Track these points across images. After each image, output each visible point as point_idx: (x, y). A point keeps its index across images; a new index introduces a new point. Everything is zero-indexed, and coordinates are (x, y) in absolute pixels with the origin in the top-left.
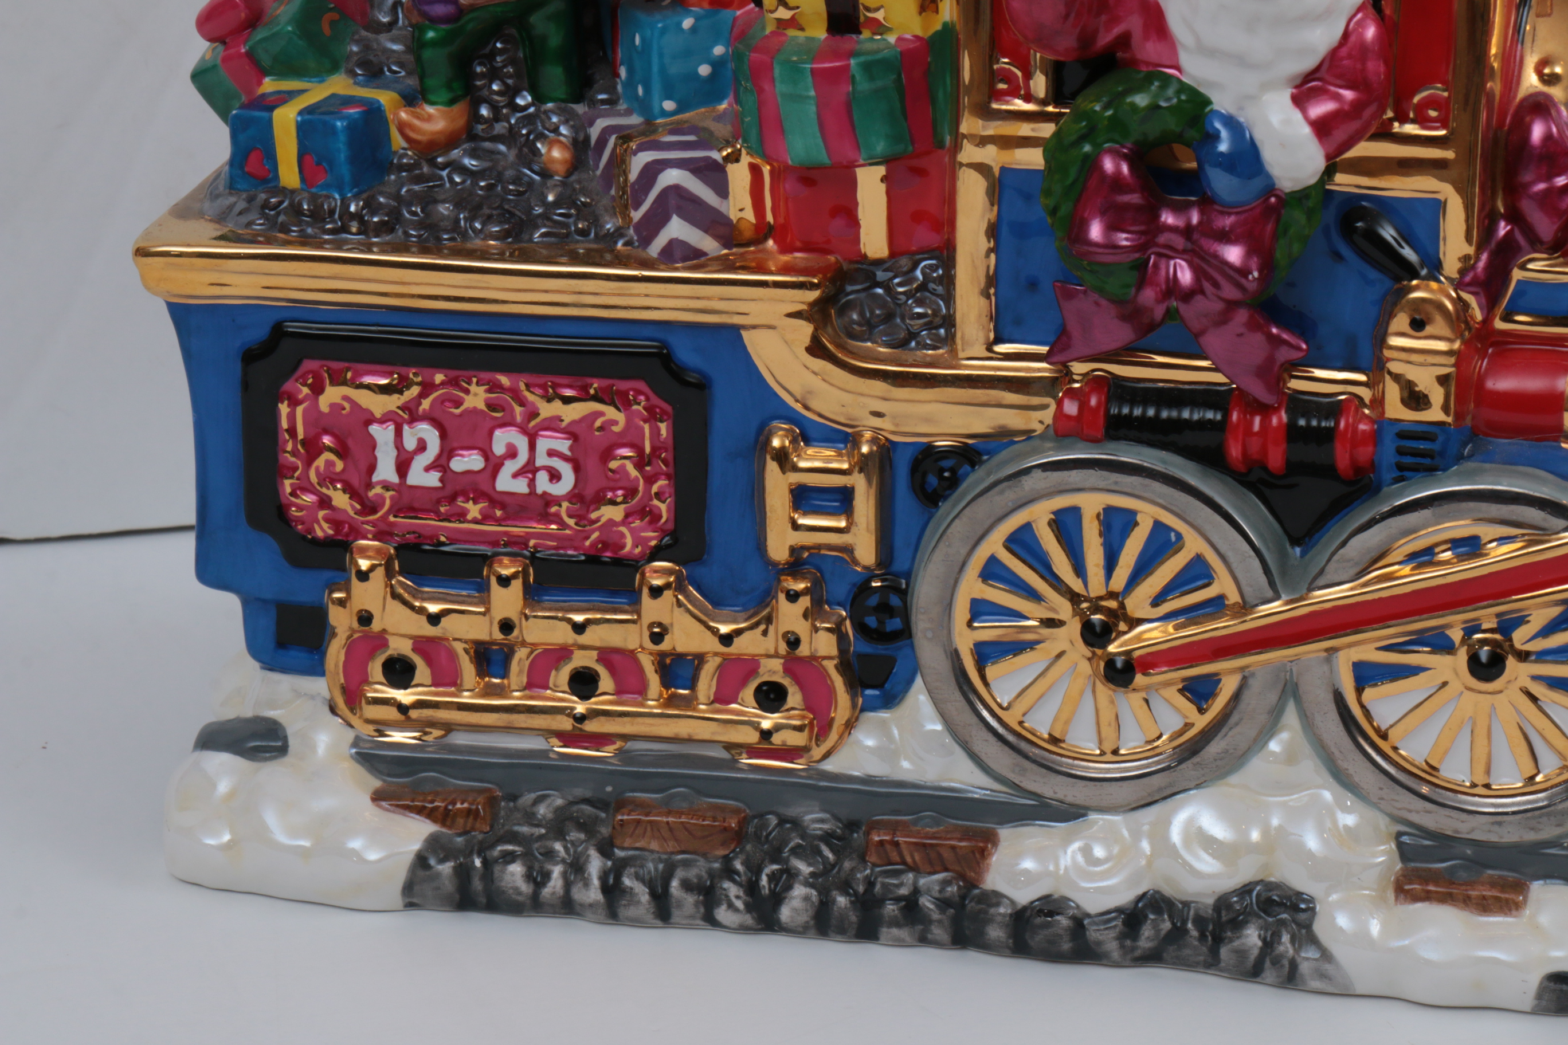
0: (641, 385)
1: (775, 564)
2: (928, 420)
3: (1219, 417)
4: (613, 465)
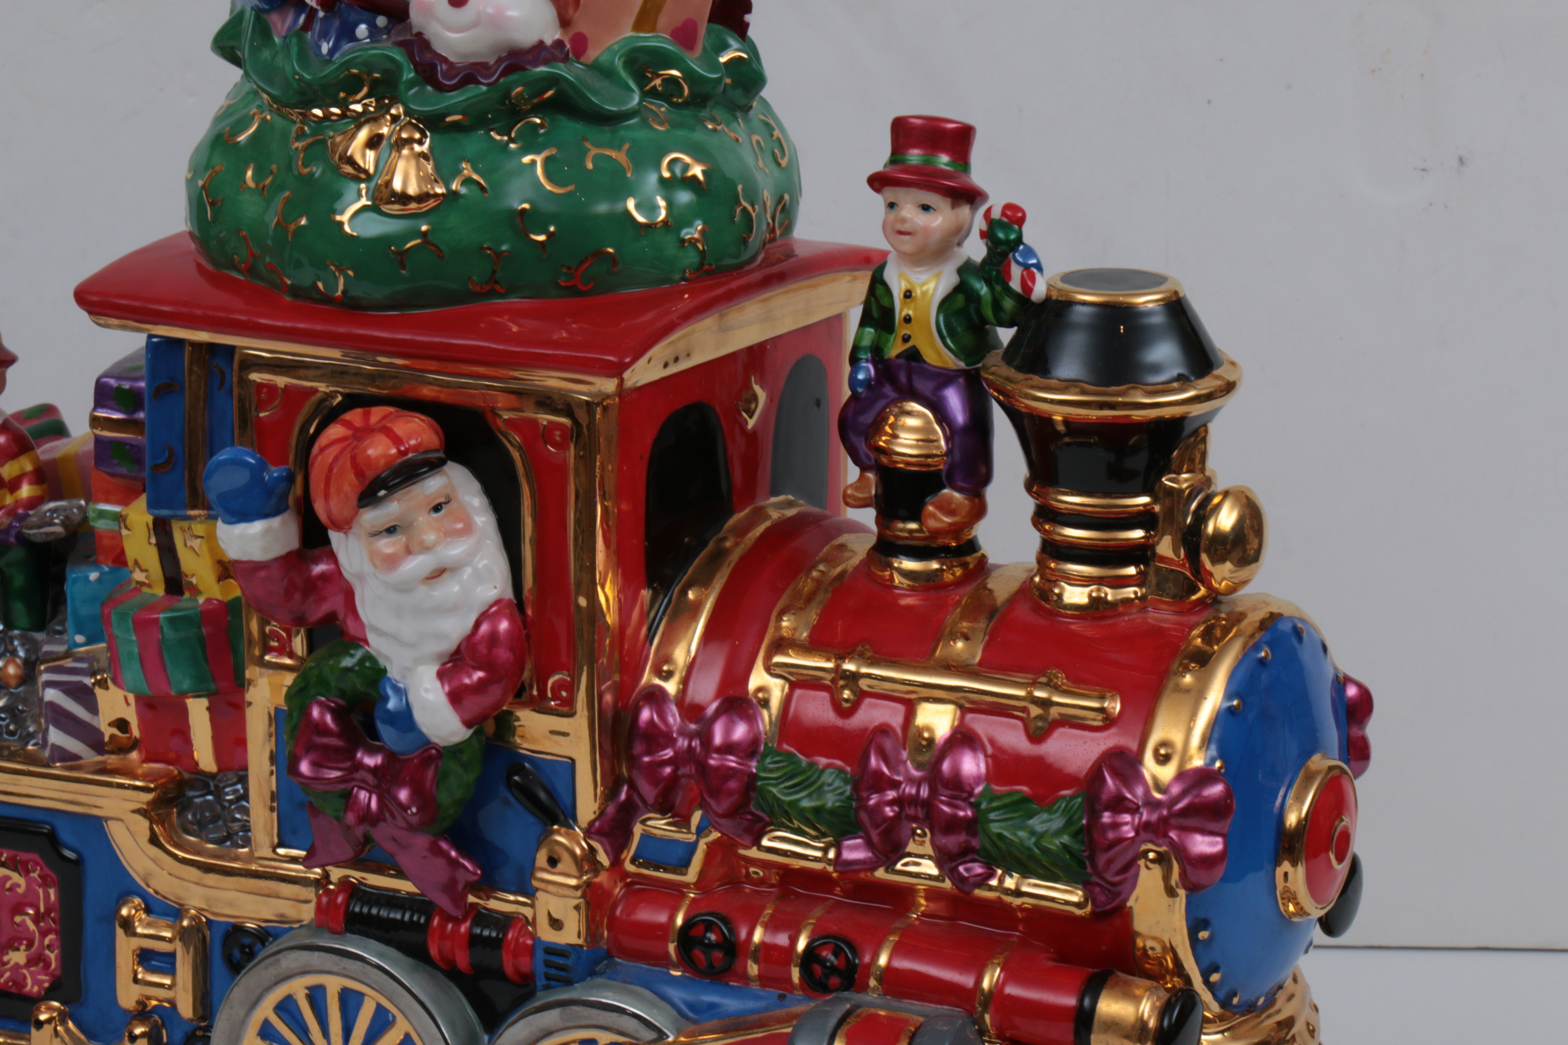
0: (36, 857)
1: (126, 1011)
2: (231, 904)
3: (422, 920)
4: (18, 919)
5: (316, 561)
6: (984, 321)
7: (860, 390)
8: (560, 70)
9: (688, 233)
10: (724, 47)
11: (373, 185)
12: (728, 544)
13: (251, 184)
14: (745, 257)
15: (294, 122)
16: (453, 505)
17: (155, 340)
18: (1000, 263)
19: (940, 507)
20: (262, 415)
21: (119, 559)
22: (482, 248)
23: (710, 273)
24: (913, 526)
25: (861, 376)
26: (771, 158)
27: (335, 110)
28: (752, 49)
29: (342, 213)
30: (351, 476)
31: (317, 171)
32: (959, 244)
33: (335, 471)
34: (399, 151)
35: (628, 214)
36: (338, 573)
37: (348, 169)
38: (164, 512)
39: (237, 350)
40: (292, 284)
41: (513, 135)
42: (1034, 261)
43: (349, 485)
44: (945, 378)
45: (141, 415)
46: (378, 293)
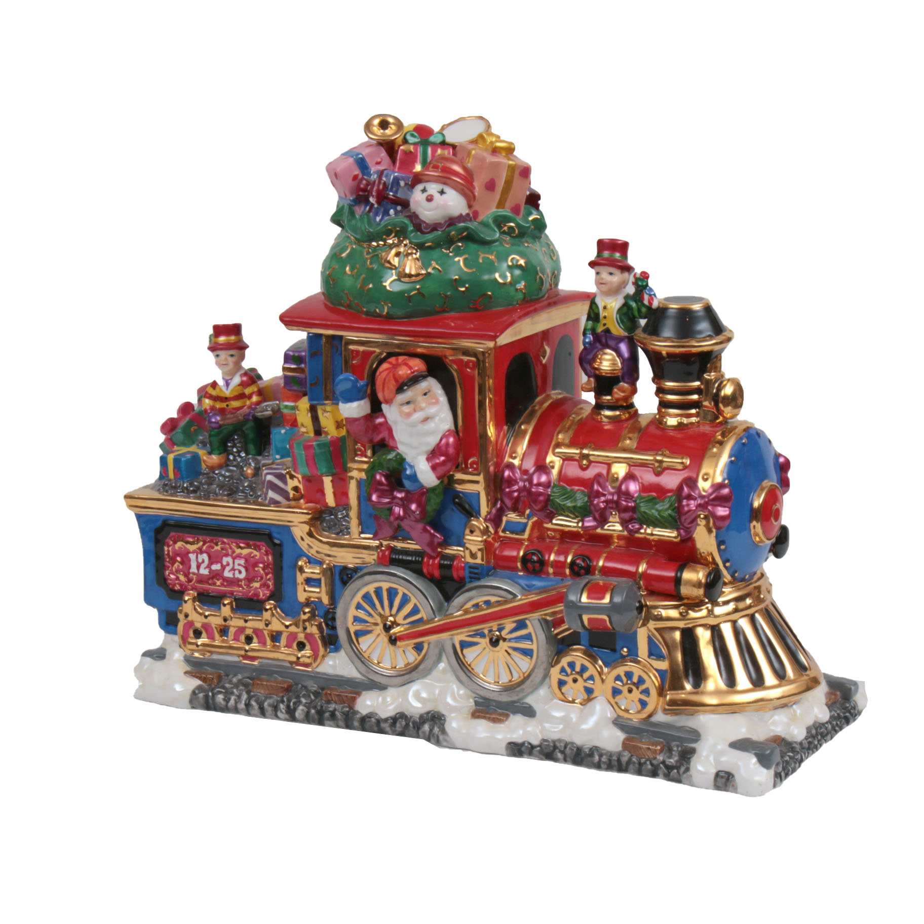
0: (263, 543)
1: (300, 603)
2: (343, 558)
3: (420, 559)
4: (256, 569)
5: (377, 418)
6: (634, 317)
7: (587, 346)
8: (469, 224)
9: (519, 286)
10: (530, 214)
11: (398, 270)
12: (537, 408)
13: (349, 273)
14: (541, 295)
15: (364, 248)
16: (431, 393)
17: (311, 335)
18: (640, 294)
19: (619, 390)
20: (354, 362)
21: (294, 423)
22: (440, 294)
23: (527, 302)
24: (609, 398)
25: (587, 340)
26: (549, 257)
27: (381, 243)
28: (541, 214)
29: (385, 282)
30: (393, 382)
31: (375, 266)
32: (624, 288)
33: (387, 380)
34: (407, 257)
35: (496, 280)
36: (386, 422)
37: (388, 265)
38: (315, 402)
39: (344, 338)
40: (366, 311)
41: (451, 250)
42: (652, 293)
43: (392, 385)
44: (620, 339)
45: (303, 366)
46: (399, 312)
